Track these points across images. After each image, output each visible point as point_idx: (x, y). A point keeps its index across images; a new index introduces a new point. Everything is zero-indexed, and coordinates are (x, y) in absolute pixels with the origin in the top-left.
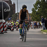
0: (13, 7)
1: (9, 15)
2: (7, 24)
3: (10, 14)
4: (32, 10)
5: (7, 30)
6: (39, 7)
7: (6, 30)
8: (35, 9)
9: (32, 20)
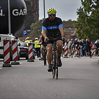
0: (34, 5)
1: (24, 25)
2: (20, 45)
3: (25, 21)
4: (78, 13)
5: (19, 60)
6: (94, 6)
7: (18, 58)
8: (85, 11)
9: (78, 36)
